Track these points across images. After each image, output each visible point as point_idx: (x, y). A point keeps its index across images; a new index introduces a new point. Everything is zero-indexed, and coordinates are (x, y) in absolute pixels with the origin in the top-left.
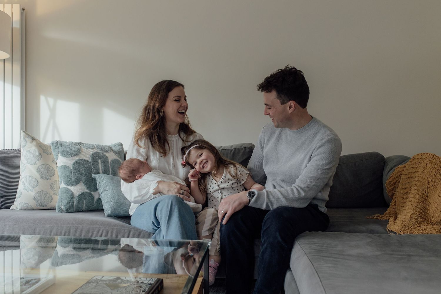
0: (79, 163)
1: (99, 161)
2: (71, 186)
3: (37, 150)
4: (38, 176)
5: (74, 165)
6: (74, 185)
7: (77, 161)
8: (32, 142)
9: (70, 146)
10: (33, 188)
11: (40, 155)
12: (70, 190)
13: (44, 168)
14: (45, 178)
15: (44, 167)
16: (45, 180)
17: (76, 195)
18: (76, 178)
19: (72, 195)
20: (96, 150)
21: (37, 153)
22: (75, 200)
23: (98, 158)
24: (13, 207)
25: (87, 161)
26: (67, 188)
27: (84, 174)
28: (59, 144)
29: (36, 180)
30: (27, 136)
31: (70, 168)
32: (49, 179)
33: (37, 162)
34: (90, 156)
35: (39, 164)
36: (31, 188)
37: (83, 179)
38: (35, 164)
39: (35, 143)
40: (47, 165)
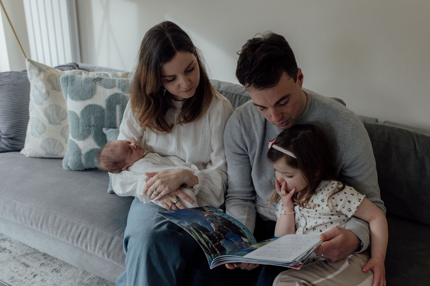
0: (89, 110)
1: (118, 107)
2: (78, 140)
3: (44, 86)
4: (45, 120)
5: (83, 112)
6: (81, 139)
7: (86, 108)
8: (39, 74)
9: (83, 84)
10: (40, 134)
11: (48, 93)
12: (77, 145)
13: (53, 111)
14: (53, 123)
15: (53, 108)
16: (54, 125)
17: (84, 152)
18: (84, 131)
19: (78, 152)
20: (116, 91)
21: (44, 91)
22: (83, 157)
23: (116, 102)
24: (22, 152)
25: (100, 107)
26: (74, 142)
27: (94, 126)
28: (69, 80)
29: (43, 124)
30: (33, 66)
31: (78, 116)
32: (60, 124)
33: (44, 102)
34: (105, 100)
35: (46, 104)
36: (37, 134)
37: (93, 133)
38: (41, 104)
39: (42, 76)
40: (56, 106)
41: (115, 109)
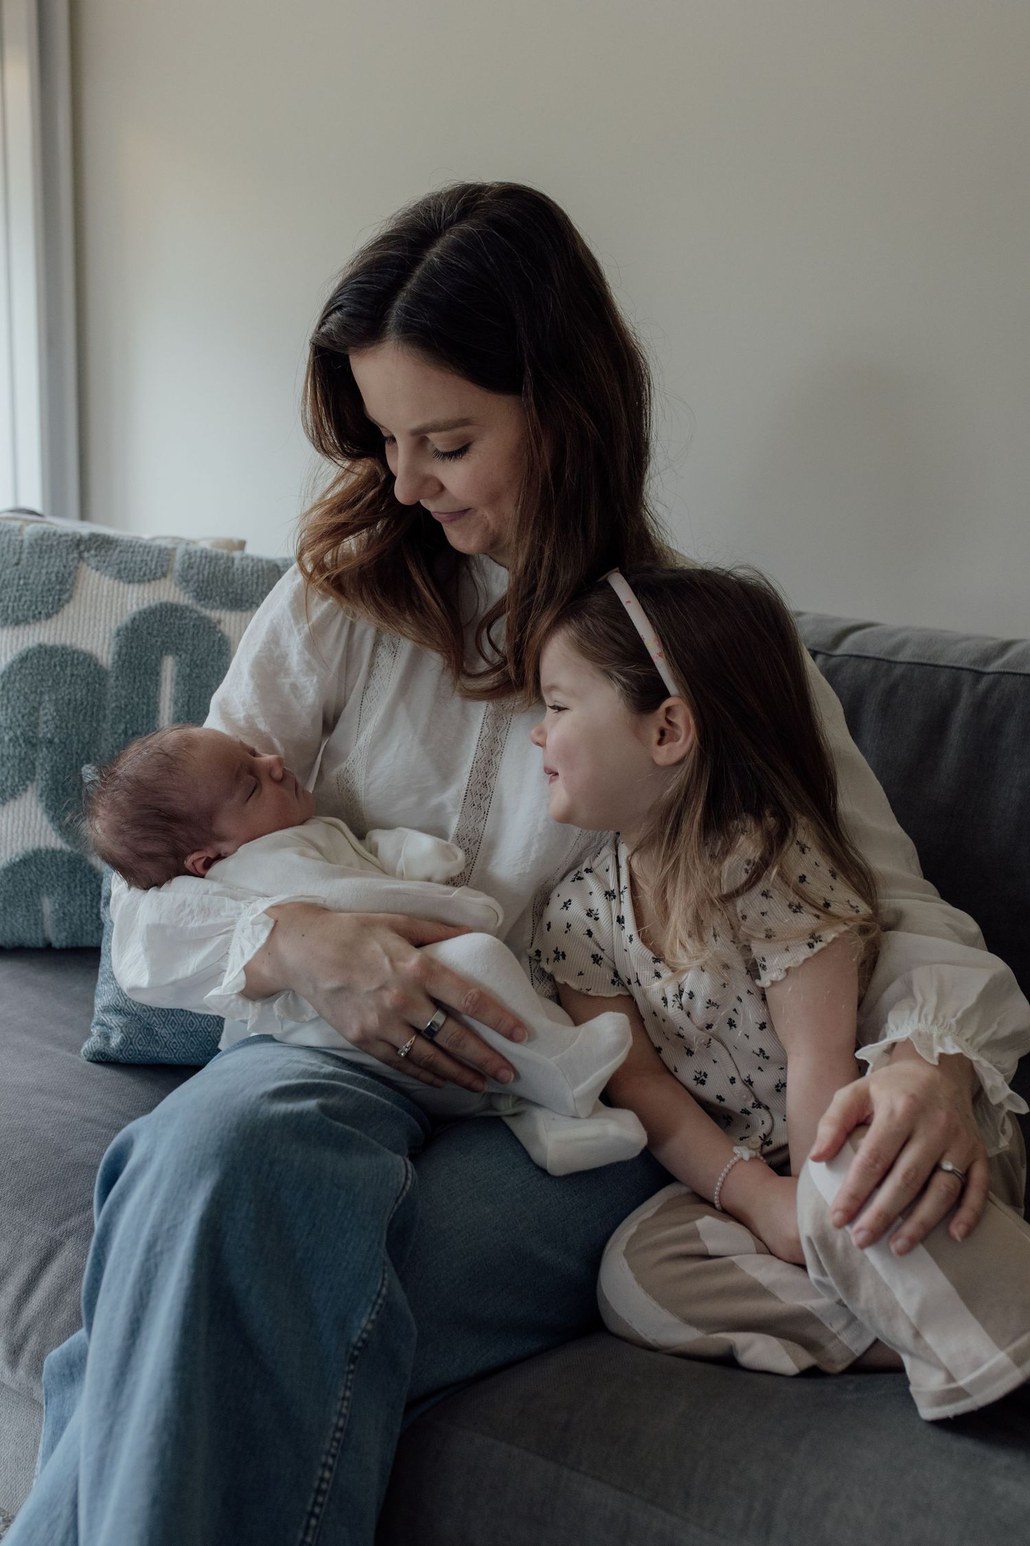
0: (37, 668)
1: (169, 667)
5: (9, 678)
7: (24, 659)
9: (24, 556)
18: (4, 764)
20: (168, 592)
23: (164, 643)
25: (88, 660)
27: (51, 742)
34: (114, 630)
37: (40, 774)
41: (154, 674)
